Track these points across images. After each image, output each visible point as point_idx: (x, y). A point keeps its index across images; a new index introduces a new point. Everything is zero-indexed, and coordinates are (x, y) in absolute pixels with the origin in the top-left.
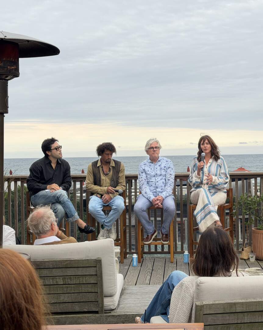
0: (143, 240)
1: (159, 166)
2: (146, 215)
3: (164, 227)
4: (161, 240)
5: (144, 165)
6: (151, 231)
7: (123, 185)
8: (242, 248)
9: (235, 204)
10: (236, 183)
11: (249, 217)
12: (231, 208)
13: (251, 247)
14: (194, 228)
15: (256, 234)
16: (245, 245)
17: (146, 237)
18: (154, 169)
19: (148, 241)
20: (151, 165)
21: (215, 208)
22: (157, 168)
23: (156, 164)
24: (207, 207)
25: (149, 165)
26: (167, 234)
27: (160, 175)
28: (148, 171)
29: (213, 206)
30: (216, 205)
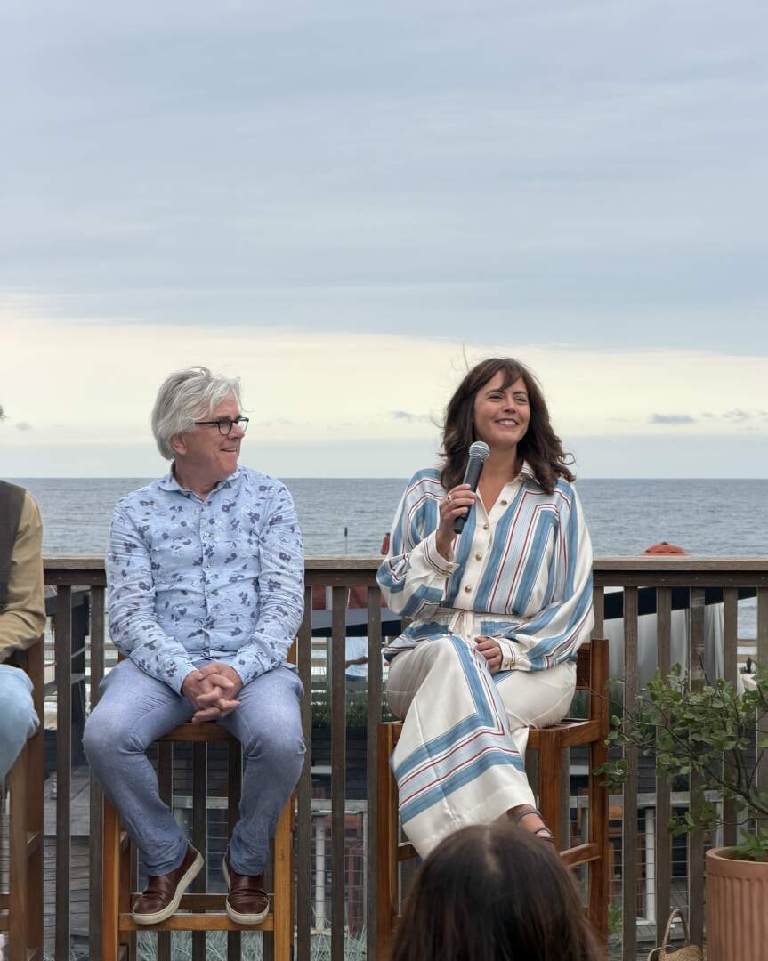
1: (226, 509)
2: (146, 771)
3: (244, 837)
4: (228, 905)
5: (143, 503)
6: (171, 857)
7: (31, 607)
8: (650, 954)
9: (620, 723)
10: (628, 615)
11: (691, 794)
12: (597, 741)
13: (701, 948)
14: (400, 844)
15: (728, 881)
16: (666, 939)
17: (146, 889)
18: (198, 526)
19: (157, 905)
20: (180, 508)
21: (512, 743)
22: (216, 522)
23: (208, 498)
24: (472, 733)
25: (173, 508)
26: (259, 876)
27: (229, 556)
28: (166, 537)
29: (501, 733)
30: (517, 729)
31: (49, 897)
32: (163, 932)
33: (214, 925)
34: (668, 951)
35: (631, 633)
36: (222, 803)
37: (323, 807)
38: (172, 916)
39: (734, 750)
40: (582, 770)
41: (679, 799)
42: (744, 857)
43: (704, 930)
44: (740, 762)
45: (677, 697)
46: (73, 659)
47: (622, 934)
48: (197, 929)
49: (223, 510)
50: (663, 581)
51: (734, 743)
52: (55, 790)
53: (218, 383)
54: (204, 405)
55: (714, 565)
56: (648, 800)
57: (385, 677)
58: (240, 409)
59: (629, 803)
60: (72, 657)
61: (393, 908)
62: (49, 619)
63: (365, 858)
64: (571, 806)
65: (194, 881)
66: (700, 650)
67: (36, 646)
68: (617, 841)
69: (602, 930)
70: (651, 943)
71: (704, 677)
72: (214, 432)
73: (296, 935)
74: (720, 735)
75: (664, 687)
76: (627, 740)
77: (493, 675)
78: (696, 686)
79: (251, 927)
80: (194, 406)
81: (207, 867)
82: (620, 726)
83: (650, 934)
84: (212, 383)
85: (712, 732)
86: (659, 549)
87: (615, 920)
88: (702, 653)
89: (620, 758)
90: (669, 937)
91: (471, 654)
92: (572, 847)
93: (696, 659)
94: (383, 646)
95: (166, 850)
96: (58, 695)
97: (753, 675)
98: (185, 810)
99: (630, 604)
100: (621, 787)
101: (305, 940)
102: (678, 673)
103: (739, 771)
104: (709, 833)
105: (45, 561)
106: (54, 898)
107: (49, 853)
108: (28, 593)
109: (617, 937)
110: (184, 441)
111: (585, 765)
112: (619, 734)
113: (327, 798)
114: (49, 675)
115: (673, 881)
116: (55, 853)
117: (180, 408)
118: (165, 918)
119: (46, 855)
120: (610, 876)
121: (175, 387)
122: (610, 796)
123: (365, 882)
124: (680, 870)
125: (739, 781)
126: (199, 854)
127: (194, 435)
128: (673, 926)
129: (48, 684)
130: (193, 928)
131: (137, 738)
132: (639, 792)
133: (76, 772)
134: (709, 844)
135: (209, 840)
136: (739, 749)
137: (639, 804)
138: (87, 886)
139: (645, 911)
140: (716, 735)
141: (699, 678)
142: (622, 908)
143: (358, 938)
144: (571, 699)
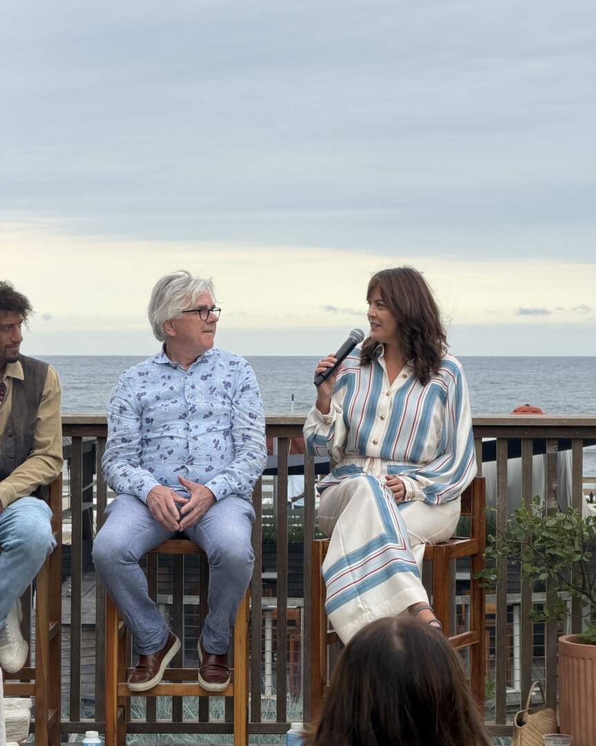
0: (124, 676)
1: (204, 378)
2: (139, 576)
3: (212, 626)
4: (200, 676)
5: (140, 374)
6: (157, 641)
7: (51, 452)
8: (517, 715)
9: (494, 540)
10: (500, 459)
11: (547, 594)
12: (476, 555)
13: (555, 710)
14: (328, 632)
15: (575, 660)
16: (528, 704)
17: (137, 665)
18: (183, 390)
19: (146, 677)
20: (169, 377)
21: (411, 556)
22: (196, 387)
23: (190, 370)
24: (382, 548)
25: (164, 377)
26: (223, 655)
27: (207, 413)
28: (158, 398)
29: (403, 548)
30: (417, 544)
31: (66, 671)
32: (151, 697)
33: (189, 692)
34: (530, 712)
35: (502, 472)
36: (194, 600)
37: (271, 603)
38: (157, 686)
39: (581, 561)
40: (465, 576)
41: (538, 598)
42: (588, 642)
43: (557, 697)
44: (584, 570)
45: (537, 521)
46: (84, 492)
47: (495, 699)
48: (175, 695)
49: (202, 379)
50: (527, 434)
51: (580, 556)
52: (70, 590)
53: (197, 282)
54: (188, 298)
55: (565, 421)
56: (515, 598)
57: (317, 506)
58: (214, 301)
59: (501, 601)
60: (83, 490)
61: (323, 680)
62: (66, 462)
63: (302, 643)
64: (457, 603)
65: (174, 659)
66: (554, 485)
67: (56, 483)
68: (492, 630)
69: (480, 696)
70: (518, 706)
71: (557, 506)
72: (196, 318)
73: (250, 699)
74: (569, 550)
75: (527, 513)
76: (500, 553)
77: (398, 505)
78: (551, 513)
79: (216, 693)
80: (180, 299)
81: (183, 648)
82: (494, 543)
83: (516, 700)
84: (192, 282)
85: (563, 547)
86: (523, 410)
87: (491, 689)
88: (556, 488)
89: (494, 567)
90: (530, 702)
91: (382, 489)
92: (458, 634)
93: (551, 492)
94: (316, 482)
95: (154, 635)
96: (72, 519)
97: (594, 505)
98: (167, 605)
99: (502, 450)
100: (494, 588)
101: (257, 703)
102: (538, 503)
103: (584, 578)
104: (562, 624)
105: (63, 418)
106: (69, 671)
107: (66, 637)
108: (49, 442)
109: (492, 702)
110: (173, 325)
111: (468, 572)
112: (493, 549)
113: (274, 596)
114: (66, 504)
115: (534, 660)
116: (70, 637)
117: (170, 301)
118: (152, 687)
119: (63, 638)
120: (487, 656)
121: (166, 285)
122: (486, 595)
123: (302, 660)
124: (539, 652)
125: (584, 584)
126: (178, 639)
127: (181, 320)
128: (534, 694)
129: (66, 511)
130: (172, 694)
131: (132, 551)
132: (508, 593)
133: (86, 577)
134: (561, 632)
135: (186, 628)
136: (583, 561)
137: (508, 602)
138: (94, 662)
139: (513, 682)
140: (567, 550)
141: (554, 507)
142: (495, 680)
143: (297, 702)
144: (457, 523)
